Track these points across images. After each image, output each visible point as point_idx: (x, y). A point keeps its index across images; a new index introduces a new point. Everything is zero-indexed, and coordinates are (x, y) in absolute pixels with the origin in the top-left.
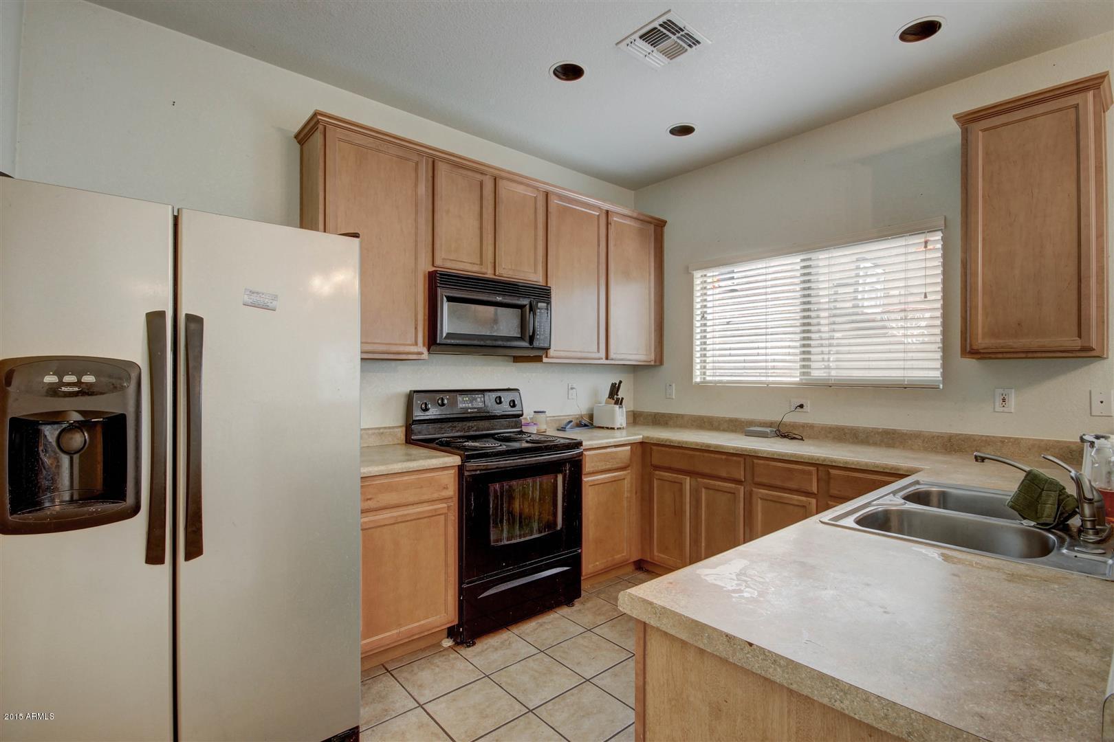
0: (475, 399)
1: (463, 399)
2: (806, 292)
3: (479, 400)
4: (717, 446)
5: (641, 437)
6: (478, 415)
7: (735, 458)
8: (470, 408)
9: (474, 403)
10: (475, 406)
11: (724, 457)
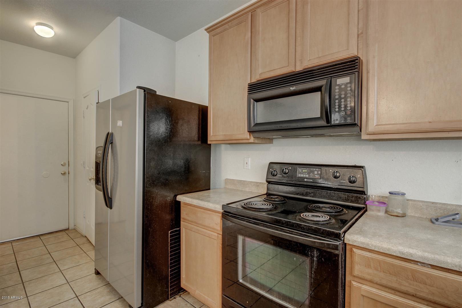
0: (313, 172)
1: (302, 170)
3: (316, 172)
6: (313, 184)
8: (307, 178)
9: (311, 175)
10: (311, 177)
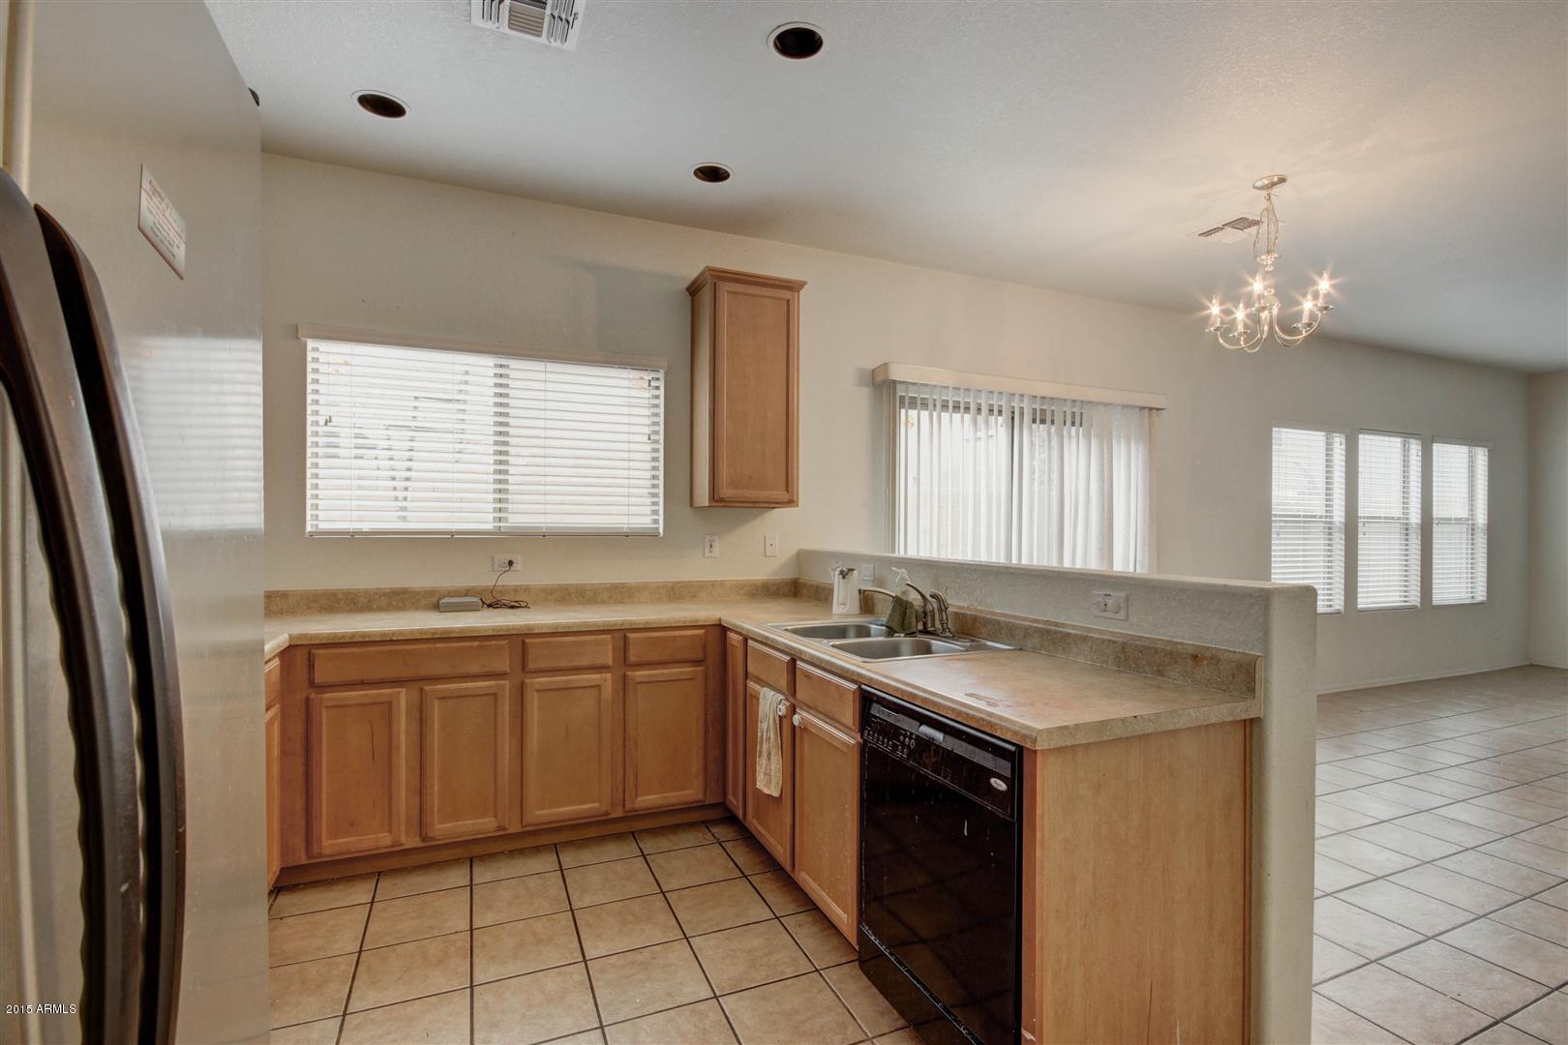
2: (501, 419)
4: (462, 630)
5: (286, 636)
7: (493, 643)
11: (475, 644)
